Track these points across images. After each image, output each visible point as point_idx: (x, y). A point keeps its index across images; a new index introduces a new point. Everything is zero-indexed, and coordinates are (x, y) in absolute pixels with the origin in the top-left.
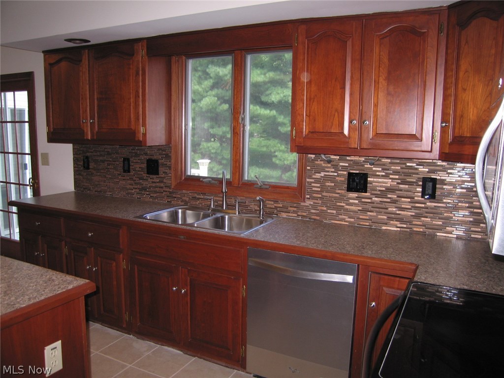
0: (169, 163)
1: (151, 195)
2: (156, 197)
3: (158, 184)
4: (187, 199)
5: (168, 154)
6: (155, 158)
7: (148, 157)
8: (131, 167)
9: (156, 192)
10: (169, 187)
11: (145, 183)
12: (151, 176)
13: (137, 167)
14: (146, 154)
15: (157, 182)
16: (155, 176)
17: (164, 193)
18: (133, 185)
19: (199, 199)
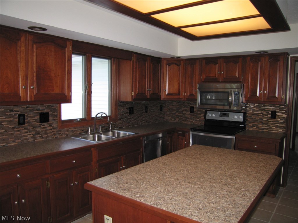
0: (56, 113)
1: (43, 136)
2: (47, 137)
3: (48, 128)
4: (68, 133)
5: (55, 108)
6: (46, 111)
7: (40, 112)
8: (26, 120)
9: (47, 133)
10: (56, 128)
11: (38, 129)
12: (43, 124)
13: (31, 120)
14: (39, 109)
15: (48, 127)
16: (46, 123)
17: (53, 133)
18: (28, 133)
19: (74, 131)
